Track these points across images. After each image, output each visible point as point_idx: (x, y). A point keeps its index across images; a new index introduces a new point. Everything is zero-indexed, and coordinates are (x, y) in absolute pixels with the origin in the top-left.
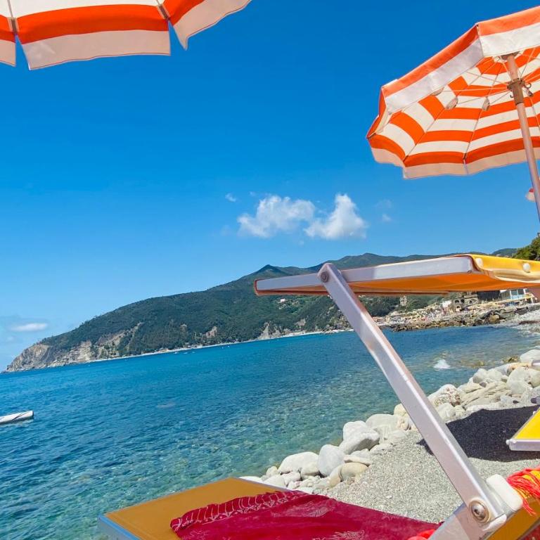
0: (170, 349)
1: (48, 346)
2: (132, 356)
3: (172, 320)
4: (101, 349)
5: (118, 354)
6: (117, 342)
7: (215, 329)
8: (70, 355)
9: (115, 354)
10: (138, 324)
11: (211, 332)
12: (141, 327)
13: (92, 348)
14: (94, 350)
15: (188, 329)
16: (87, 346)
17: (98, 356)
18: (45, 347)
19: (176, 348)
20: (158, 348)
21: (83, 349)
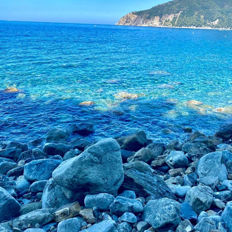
0: (196, 27)
1: (137, 16)
2: (178, 27)
3: (197, 12)
4: (164, 21)
5: (171, 25)
6: (171, 19)
7: (218, 20)
8: (151, 22)
9: (170, 25)
10: (180, 12)
11: (215, 22)
12: (181, 13)
13: (160, 20)
14: (161, 21)
15: (205, 19)
16: (157, 19)
17: (163, 25)
18: (136, 16)
19: (199, 27)
20: (190, 25)
21: (155, 20)
